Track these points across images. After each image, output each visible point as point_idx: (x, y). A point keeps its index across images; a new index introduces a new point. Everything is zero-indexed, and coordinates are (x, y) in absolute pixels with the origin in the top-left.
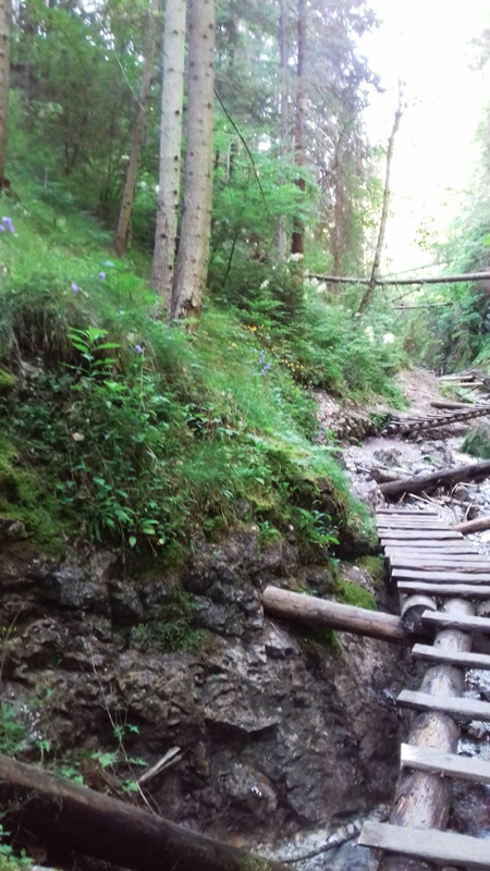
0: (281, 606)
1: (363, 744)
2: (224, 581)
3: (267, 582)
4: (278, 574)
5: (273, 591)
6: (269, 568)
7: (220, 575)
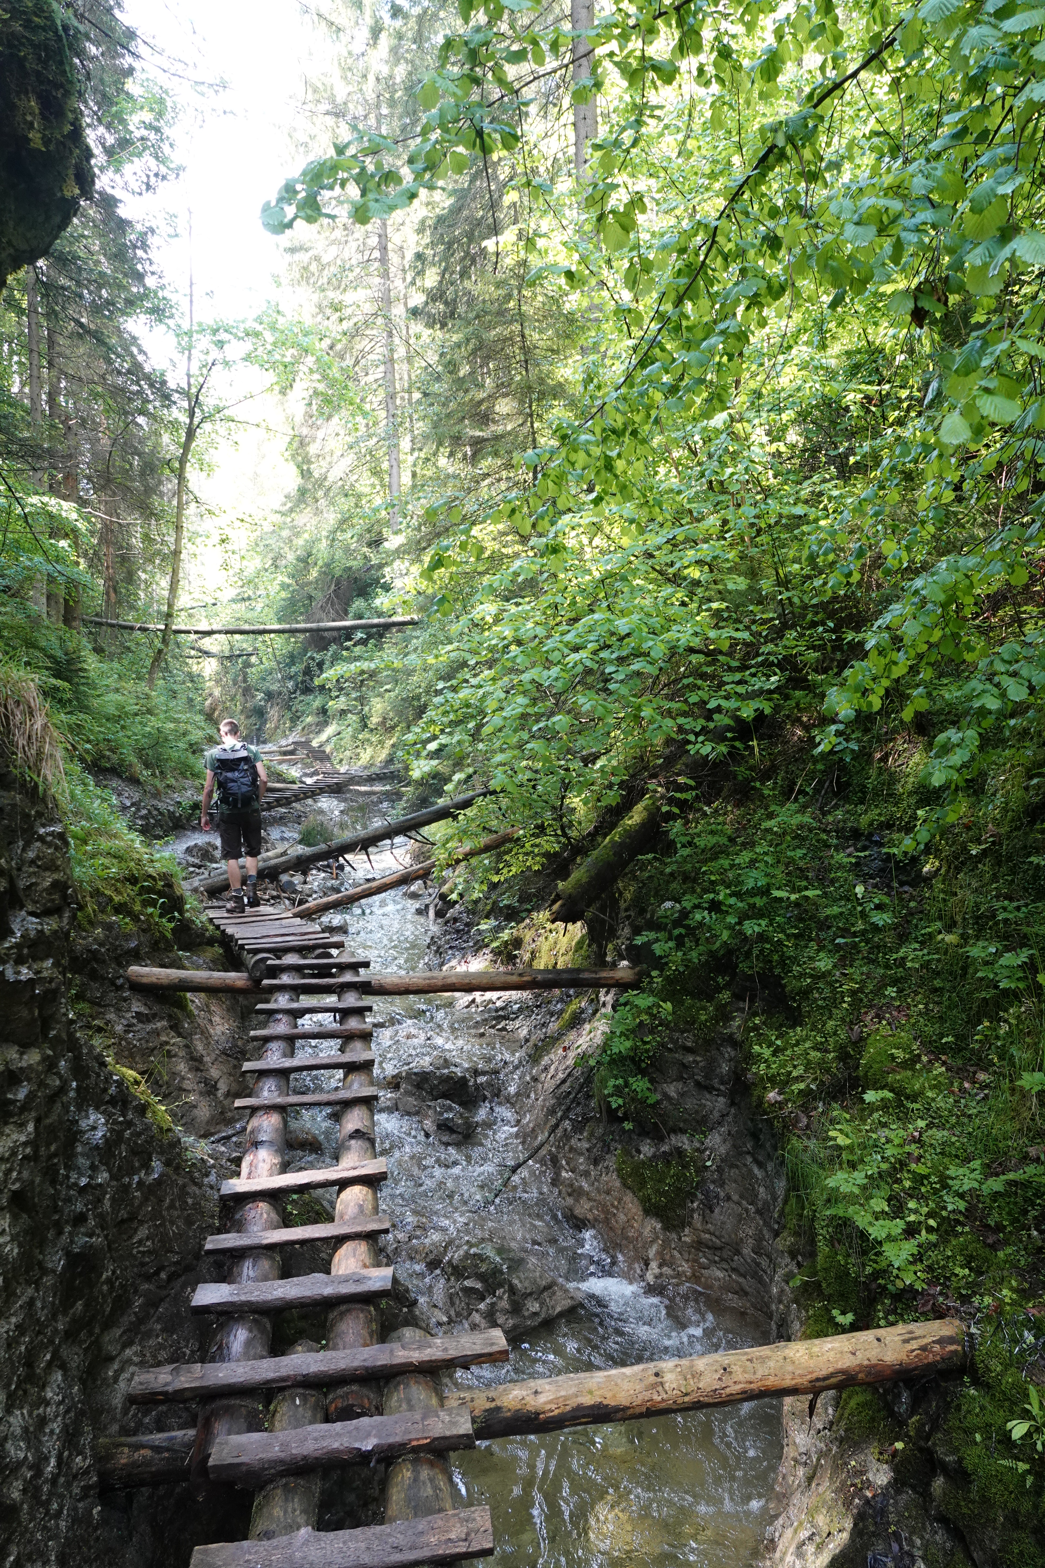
0: (145, 980)
1: (219, 1085)
2: (97, 960)
3: (129, 964)
4: (136, 957)
5: (134, 969)
6: (129, 952)
7: (94, 954)
